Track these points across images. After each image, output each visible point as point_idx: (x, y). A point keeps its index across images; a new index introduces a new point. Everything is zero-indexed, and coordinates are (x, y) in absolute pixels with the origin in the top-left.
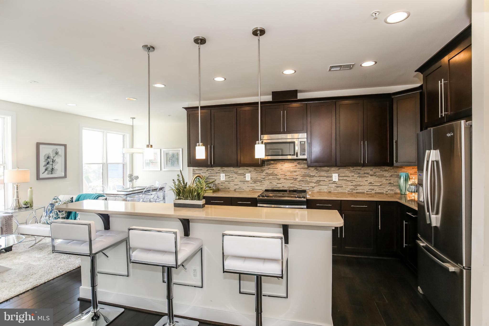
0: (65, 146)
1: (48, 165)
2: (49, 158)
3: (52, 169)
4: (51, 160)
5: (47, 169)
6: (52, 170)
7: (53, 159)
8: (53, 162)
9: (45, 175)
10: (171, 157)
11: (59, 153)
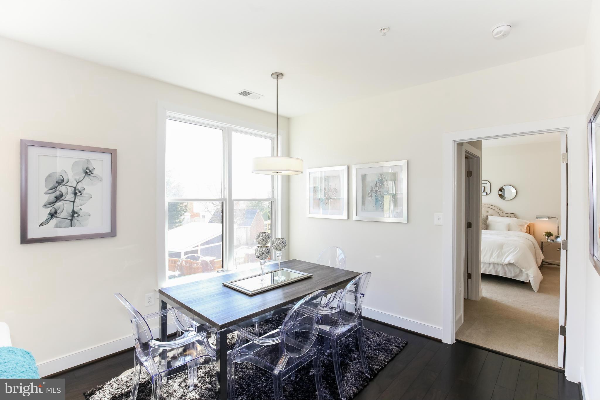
0: (113, 153)
1: (58, 204)
2: (63, 183)
3: (74, 212)
4: (71, 190)
5: (56, 212)
6: (73, 216)
7: (75, 188)
8: (75, 194)
9: (49, 230)
10: (376, 185)
11: (95, 172)
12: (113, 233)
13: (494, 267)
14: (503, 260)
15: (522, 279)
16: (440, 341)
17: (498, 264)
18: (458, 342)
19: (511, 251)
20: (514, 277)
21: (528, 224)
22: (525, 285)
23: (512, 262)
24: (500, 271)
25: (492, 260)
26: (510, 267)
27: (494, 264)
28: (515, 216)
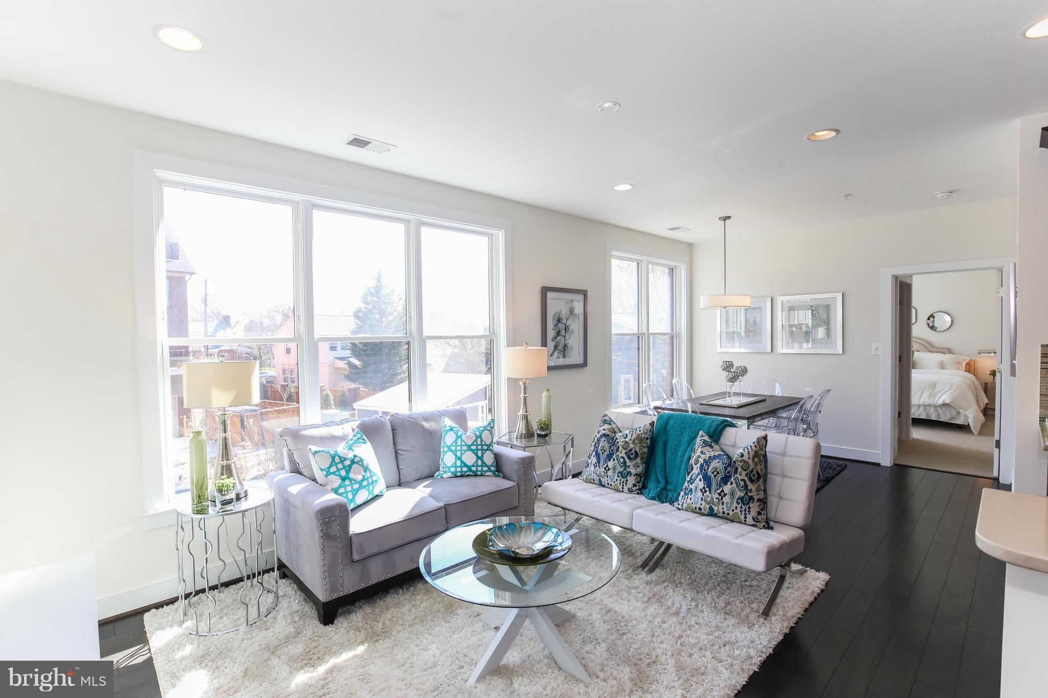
12: (585, 364)
13: (925, 410)
14: (936, 401)
15: (960, 421)
16: (879, 465)
17: (929, 406)
18: (895, 464)
19: (946, 389)
20: (950, 420)
21: (968, 361)
22: (964, 428)
23: (947, 402)
24: (931, 414)
25: (922, 402)
26: (944, 409)
27: (925, 406)
28: (950, 351)
